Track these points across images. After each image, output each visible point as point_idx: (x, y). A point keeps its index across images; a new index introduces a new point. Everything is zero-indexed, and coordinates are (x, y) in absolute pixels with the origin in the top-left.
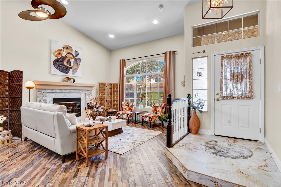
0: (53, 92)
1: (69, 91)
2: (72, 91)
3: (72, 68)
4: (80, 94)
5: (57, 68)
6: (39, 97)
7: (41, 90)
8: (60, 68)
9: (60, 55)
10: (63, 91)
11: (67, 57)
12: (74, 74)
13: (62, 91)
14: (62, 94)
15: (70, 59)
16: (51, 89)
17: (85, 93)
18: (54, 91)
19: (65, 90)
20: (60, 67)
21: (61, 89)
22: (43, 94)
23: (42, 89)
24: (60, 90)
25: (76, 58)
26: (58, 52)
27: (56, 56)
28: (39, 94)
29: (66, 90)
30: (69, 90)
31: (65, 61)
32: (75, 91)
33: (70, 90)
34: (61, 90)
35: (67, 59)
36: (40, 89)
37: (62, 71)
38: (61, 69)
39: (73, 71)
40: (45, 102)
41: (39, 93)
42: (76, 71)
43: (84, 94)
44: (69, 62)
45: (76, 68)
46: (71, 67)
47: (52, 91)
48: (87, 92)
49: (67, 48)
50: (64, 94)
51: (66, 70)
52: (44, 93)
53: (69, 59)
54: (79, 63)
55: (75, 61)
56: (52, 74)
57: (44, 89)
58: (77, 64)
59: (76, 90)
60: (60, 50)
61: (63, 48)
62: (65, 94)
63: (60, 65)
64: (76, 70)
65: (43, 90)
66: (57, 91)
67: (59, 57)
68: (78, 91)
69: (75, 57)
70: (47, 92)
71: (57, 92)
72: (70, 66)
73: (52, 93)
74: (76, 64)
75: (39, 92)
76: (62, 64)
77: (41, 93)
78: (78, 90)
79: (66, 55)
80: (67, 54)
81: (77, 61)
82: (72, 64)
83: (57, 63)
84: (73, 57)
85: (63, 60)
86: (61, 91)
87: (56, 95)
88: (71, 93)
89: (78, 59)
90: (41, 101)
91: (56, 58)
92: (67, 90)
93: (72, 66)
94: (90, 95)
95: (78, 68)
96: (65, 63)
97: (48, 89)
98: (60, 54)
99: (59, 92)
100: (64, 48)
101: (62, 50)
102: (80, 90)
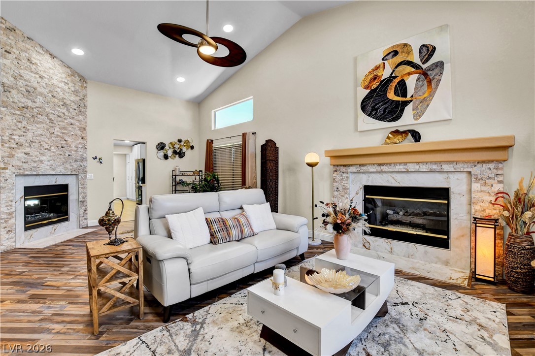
0: (361, 171)
1: (401, 167)
2: (411, 167)
3: (411, 101)
4: (445, 175)
5: (369, 115)
6: (336, 182)
7: (338, 169)
8: (376, 113)
9: (376, 81)
10: (385, 168)
11: (395, 77)
12: (417, 116)
13: (382, 167)
14: (385, 175)
15: (405, 79)
16: (357, 165)
17: (470, 173)
18: (363, 169)
19: (390, 164)
20: (377, 110)
21: (378, 162)
22: (342, 176)
23: (341, 165)
24: (376, 166)
25: (424, 66)
26: (371, 76)
27: (366, 88)
28: (336, 175)
29: (393, 165)
30: (400, 163)
31: (389, 91)
32: (424, 168)
33: (406, 164)
34: (380, 165)
35: (396, 81)
36: (338, 165)
37: (382, 118)
38: (379, 114)
39: (413, 110)
40: (346, 192)
41: (335, 173)
42: (428, 106)
43: (464, 176)
44: (402, 88)
45: (426, 95)
46: (408, 98)
47: (359, 169)
48: (475, 170)
49: (396, 53)
50: (390, 174)
51: (394, 112)
52: (343, 173)
53: (403, 80)
54: (437, 77)
55: (423, 77)
56: (358, 130)
57: (345, 166)
58: (430, 82)
59: (427, 163)
60: (377, 68)
61: (383, 60)
62: (394, 175)
63: (376, 104)
64: (425, 102)
65: (342, 167)
66: (369, 167)
67: (375, 85)
68: (434, 167)
69: (420, 64)
70: (349, 171)
71: (371, 170)
72: (404, 99)
73: (358, 172)
74: (426, 86)
75: (336, 171)
76: (382, 101)
77: (339, 173)
78: (435, 163)
79: (392, 73)
80: (394, 71)
81: (429, 73)
82: (411, 91)
83: (369, 103)
84: (413, 70)
85: (384, 91)
86: (379, 169)
87: (370, 178)
88: (407, 172)
89: (434, 67)
90: (339, 188)
91: (368, 91)
92: (395, 164)
93: (412, 96)
94: (489, 178)
95: (432, 95)
96: (391, 95)
97: (351, 165)
98: (375, 78)
99: (375, 170)
100: (387, 57)
101: (382, 66)
102: (440, 162)
